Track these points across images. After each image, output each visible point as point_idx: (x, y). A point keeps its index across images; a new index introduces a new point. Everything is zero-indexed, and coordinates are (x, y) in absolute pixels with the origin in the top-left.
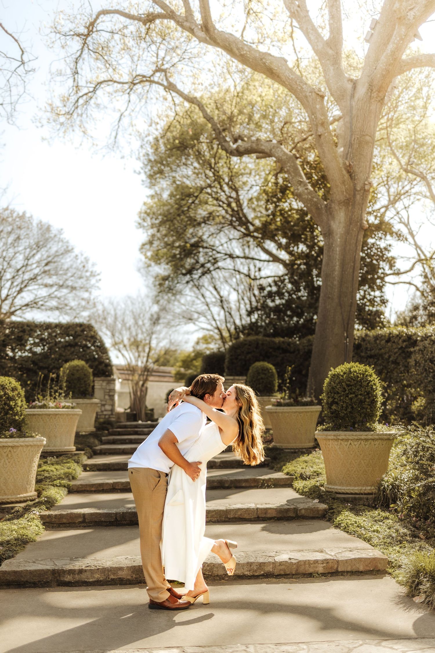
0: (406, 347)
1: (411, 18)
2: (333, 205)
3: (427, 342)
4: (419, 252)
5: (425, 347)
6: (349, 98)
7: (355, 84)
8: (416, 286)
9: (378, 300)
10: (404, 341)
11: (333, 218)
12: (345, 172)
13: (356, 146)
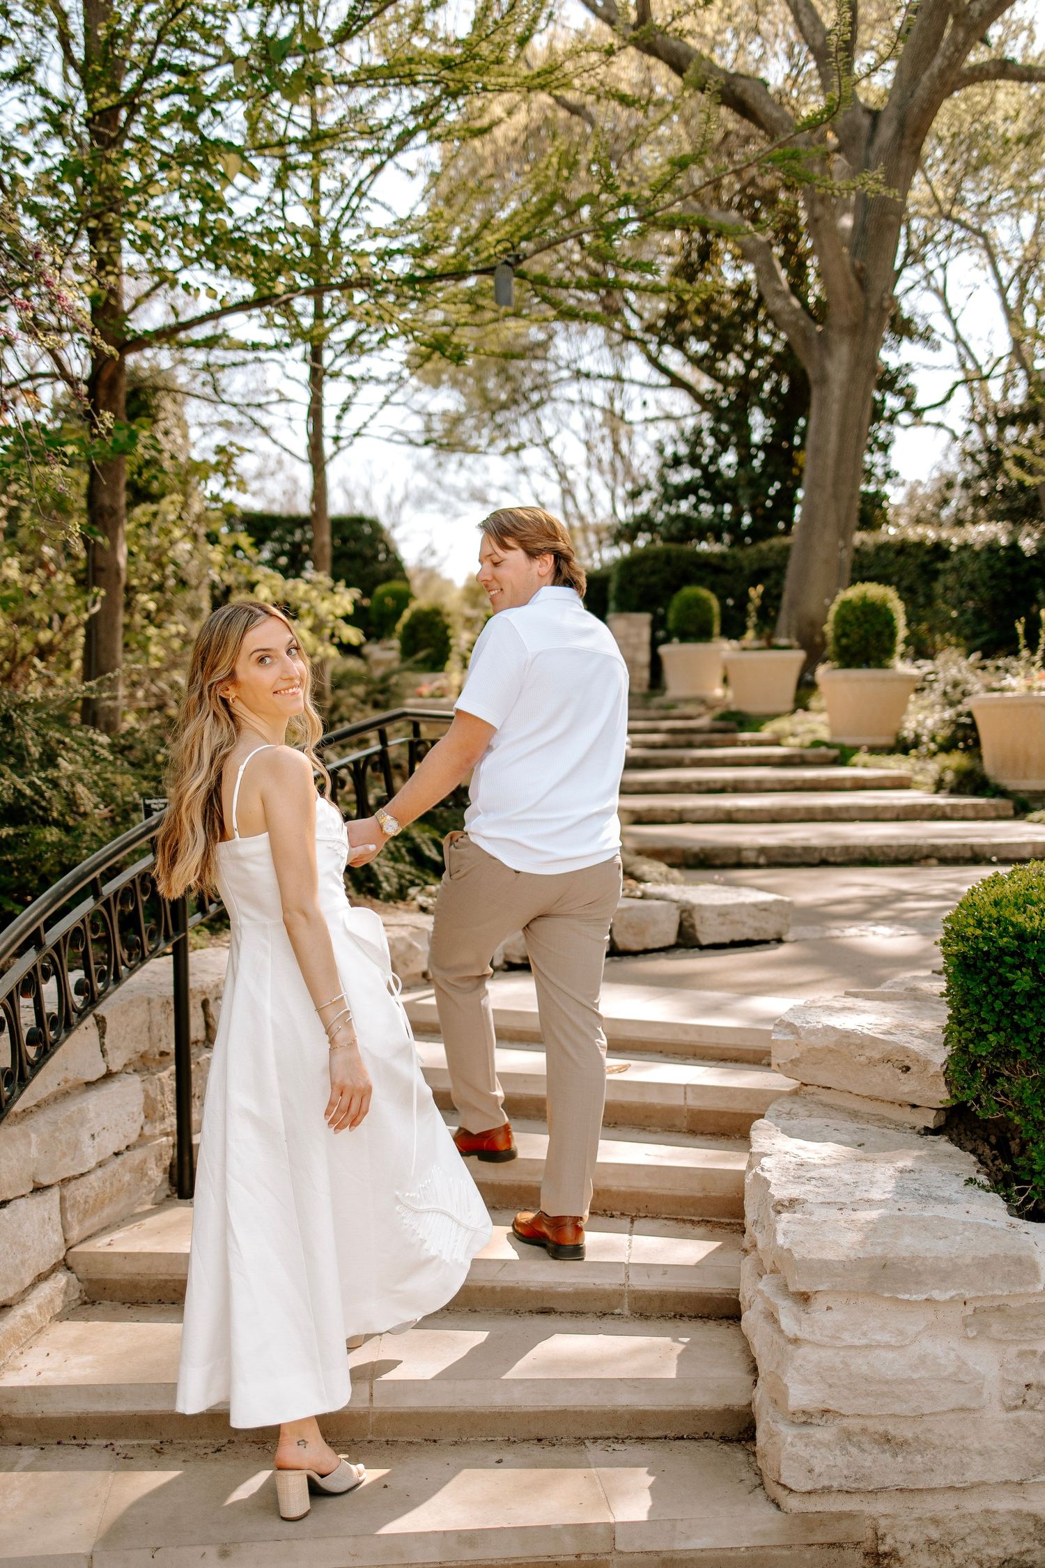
0: (931, 562)
1: (976, 14)
2: (831, 334)
3: (965, 555)
4: (963, 351)
5: (962, 563)
6: (863, 143)
7: (875, 115)
8: (952, 432)
9: (879, 472)
10: (928, 552)
11: (830, 354)
12: (852, 279)
13: (872, 232)
